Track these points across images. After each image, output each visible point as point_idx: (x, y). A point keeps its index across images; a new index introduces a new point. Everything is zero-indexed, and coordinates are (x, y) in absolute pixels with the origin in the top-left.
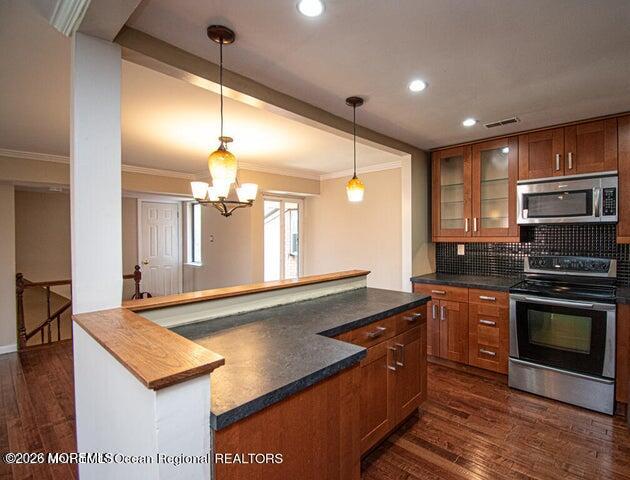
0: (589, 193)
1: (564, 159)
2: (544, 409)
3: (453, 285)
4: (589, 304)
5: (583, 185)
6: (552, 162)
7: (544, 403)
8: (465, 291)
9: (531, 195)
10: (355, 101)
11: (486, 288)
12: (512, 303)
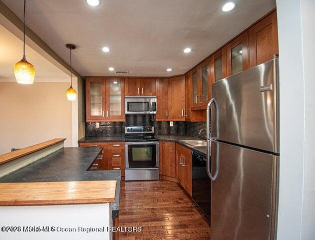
0: (148, 103)
1: (140, 90)
2: (140, 184)
3: (101, 142)
4: (152, 142)
5: (148, 100)
6: (136, 90)
7: (139, 183)
8: (107, 144)
9: (130, 103)
10: (72, 47)
11: (116, 141)
12: (127, 146)
